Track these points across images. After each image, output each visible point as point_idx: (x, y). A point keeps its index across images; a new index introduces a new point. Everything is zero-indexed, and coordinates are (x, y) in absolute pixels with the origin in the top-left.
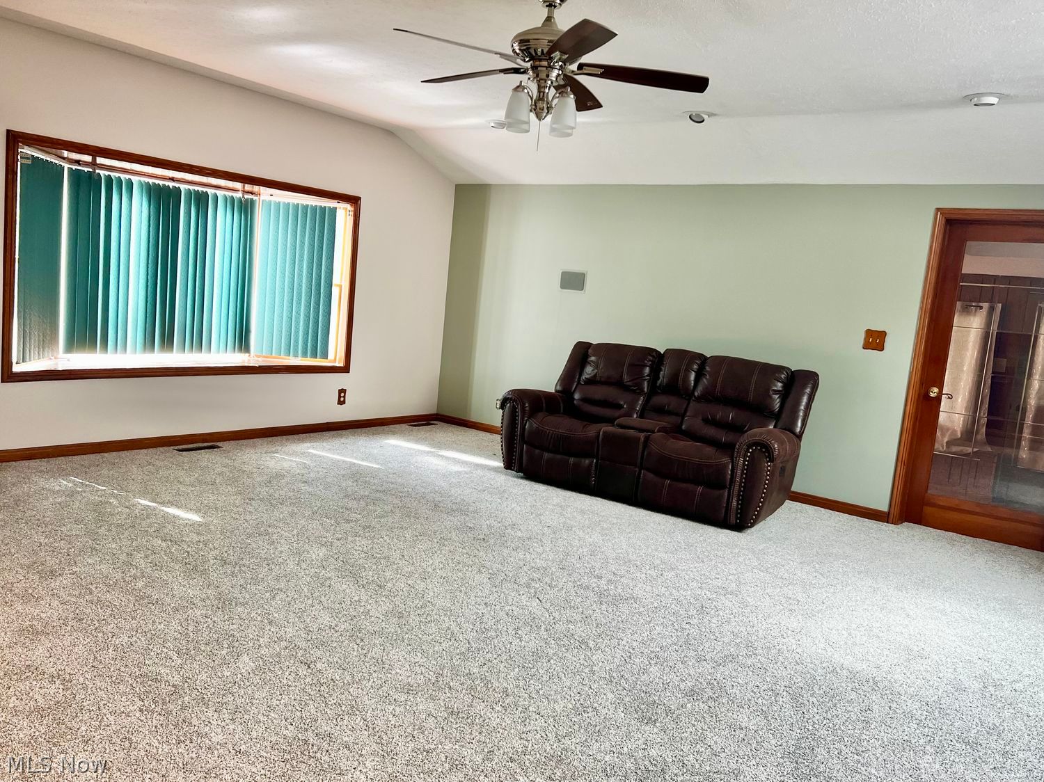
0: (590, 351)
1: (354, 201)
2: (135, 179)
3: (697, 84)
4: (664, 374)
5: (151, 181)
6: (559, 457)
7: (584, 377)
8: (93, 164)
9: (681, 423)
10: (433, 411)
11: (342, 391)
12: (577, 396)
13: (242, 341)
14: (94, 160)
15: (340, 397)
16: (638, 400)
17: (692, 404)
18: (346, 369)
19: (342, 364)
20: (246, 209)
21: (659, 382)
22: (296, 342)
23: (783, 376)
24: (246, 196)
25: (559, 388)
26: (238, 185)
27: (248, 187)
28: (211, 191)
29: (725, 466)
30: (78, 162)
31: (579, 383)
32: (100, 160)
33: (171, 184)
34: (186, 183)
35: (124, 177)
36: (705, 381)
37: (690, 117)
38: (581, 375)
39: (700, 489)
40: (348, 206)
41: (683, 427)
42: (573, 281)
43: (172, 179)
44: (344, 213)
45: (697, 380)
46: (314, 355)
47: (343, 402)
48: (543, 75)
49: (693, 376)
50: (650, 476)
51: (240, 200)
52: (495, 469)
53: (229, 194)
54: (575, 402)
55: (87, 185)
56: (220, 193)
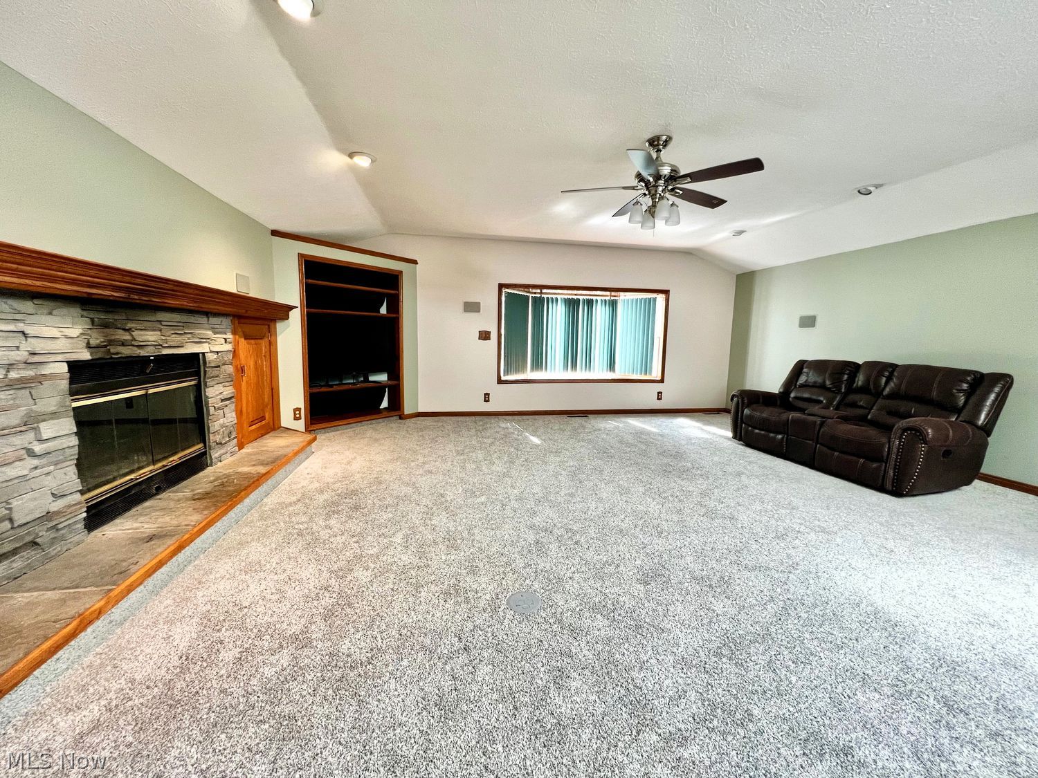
0: (805, 366)
1: (666, 292)
2: (559, 297)
3: (755, 165)
4: (860, 380)
5: (566, 297)
6: (763, 432)
7: (798, 383)
8: (541, 293)
9: (868, 414)
10: (723, 406)
11: (660, 393)
12: (792, 395)
13: (612, 366)
14: (541, 291)
15: (658, 396)
16: (836, 397)
17: (880, 400)
18: (662, 381)
19: (659, 378)
20: (613, 304)
21: (855, 385)
22: (637, 367)
23: (969, 378)
24: (612, 298)
25: (781, 390)
26: (608, 293)
27: (613, 294)
28: (594, 298)
29: (883, 445)
30: (535, 293)
31: (795, 387)
32: (544, 291)
33: (575, 297)
34: (582, 296)
35: (554, 296)
36: (892, 384)
37: (859, 191)
38: (797, 382)
39: (862, 461)
40: (664, 296)
41: (869, 417)
42: (808, 322)
43: (576, 295)
44: (661, 298)
45: (887, 383)
46: (646, 374)
47: (661, 399)
48: (653, 192)
49: (884, 380)
50: (825, 449)
51: (609, 300)
52: (728, 439)
53: (603, 298)
54: (791, 399)
55: (539, 302)
56: (599, 298)
